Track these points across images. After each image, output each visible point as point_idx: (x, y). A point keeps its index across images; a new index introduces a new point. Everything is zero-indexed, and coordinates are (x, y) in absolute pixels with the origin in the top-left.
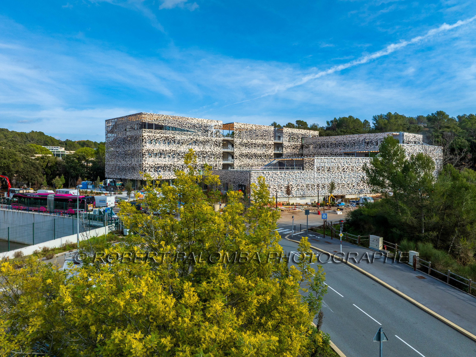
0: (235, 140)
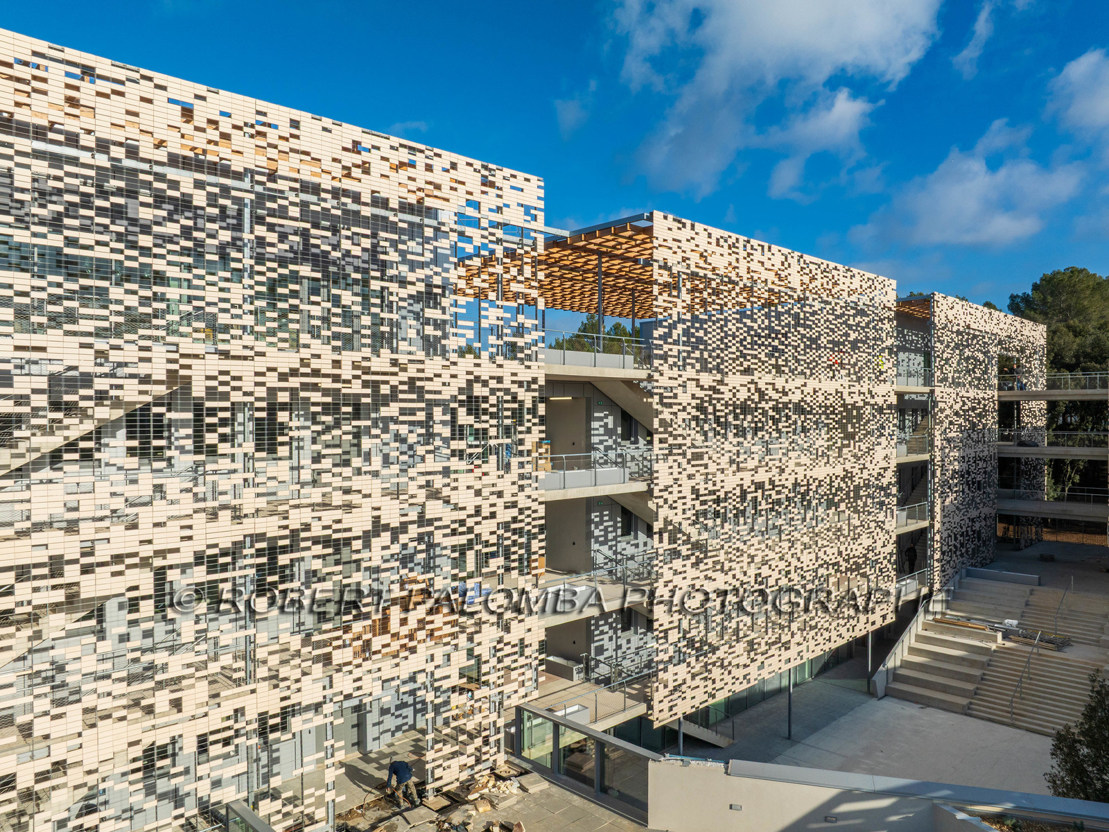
0: (664, 381)
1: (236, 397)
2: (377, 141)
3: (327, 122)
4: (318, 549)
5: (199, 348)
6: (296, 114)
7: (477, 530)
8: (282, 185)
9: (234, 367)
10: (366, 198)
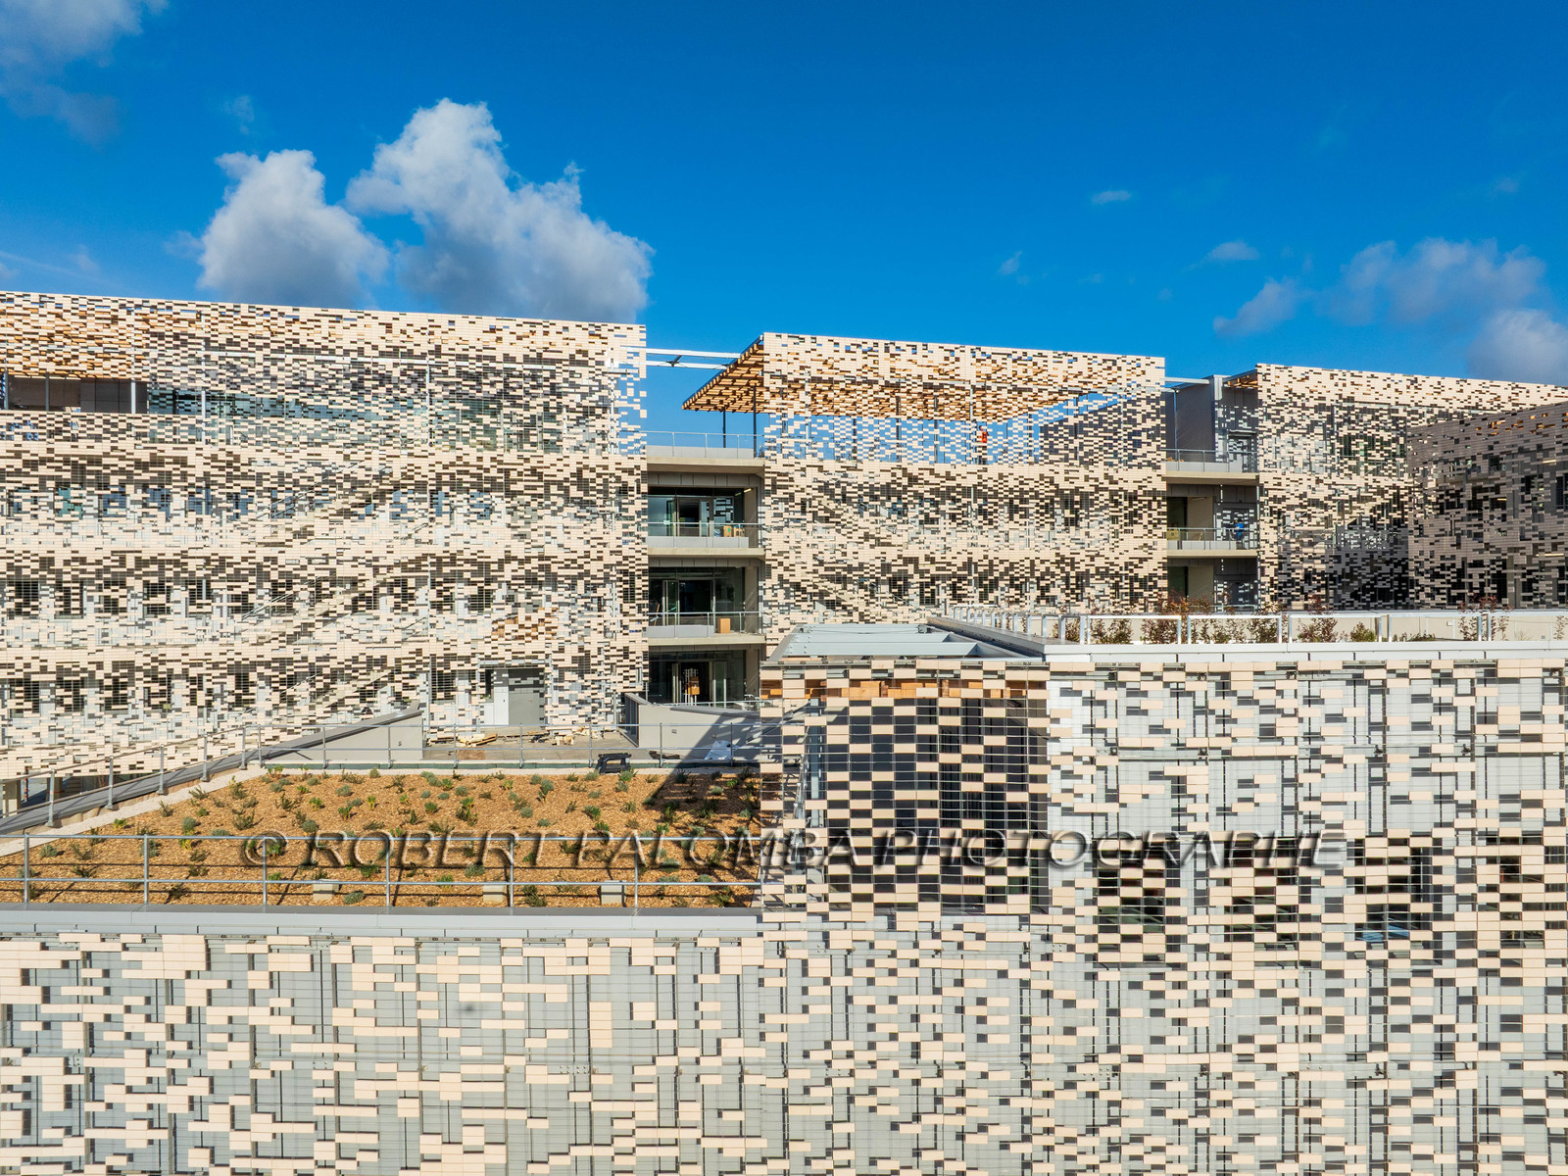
0: (777, 467)
1: (418, 478)
2: (506, 323)
3: (472, 318)
4: (467, 566)
5: (396, 452)
6: (452, 317)
7: (586, 567)
8: (444, 359)
9: (417, 462)
10: (500, 358)
